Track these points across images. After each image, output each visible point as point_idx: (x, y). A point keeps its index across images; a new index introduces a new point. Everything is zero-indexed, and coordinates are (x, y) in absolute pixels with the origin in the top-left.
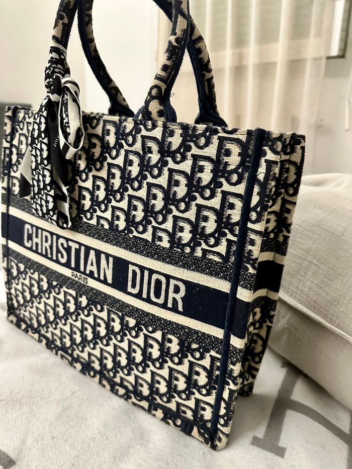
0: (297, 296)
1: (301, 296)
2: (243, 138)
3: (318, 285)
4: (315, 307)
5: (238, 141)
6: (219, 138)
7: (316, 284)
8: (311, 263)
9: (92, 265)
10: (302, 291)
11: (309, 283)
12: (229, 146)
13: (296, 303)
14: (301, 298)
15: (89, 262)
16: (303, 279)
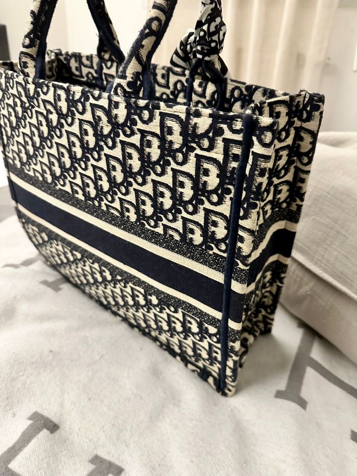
0: (322, 265)
1: (326, 265)
3: (345, 256)
4: (340, 277)
7: (343, 255)
8: (339, 232)
10: (328, 260)
11: (335, 253)
13: (321, 272)
14: (326, 267)
16: (329, 248)
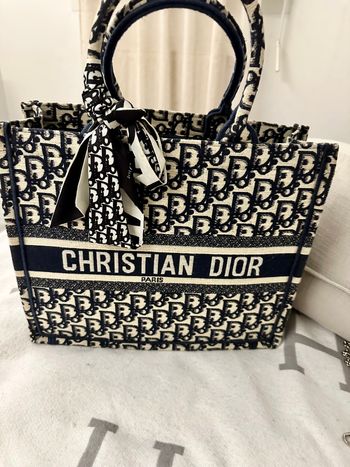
2: (315, 151)
5: (312, 153)
6: (300, 152)
9: (169, 266)
12: (306, 157)
15: (165, 265)
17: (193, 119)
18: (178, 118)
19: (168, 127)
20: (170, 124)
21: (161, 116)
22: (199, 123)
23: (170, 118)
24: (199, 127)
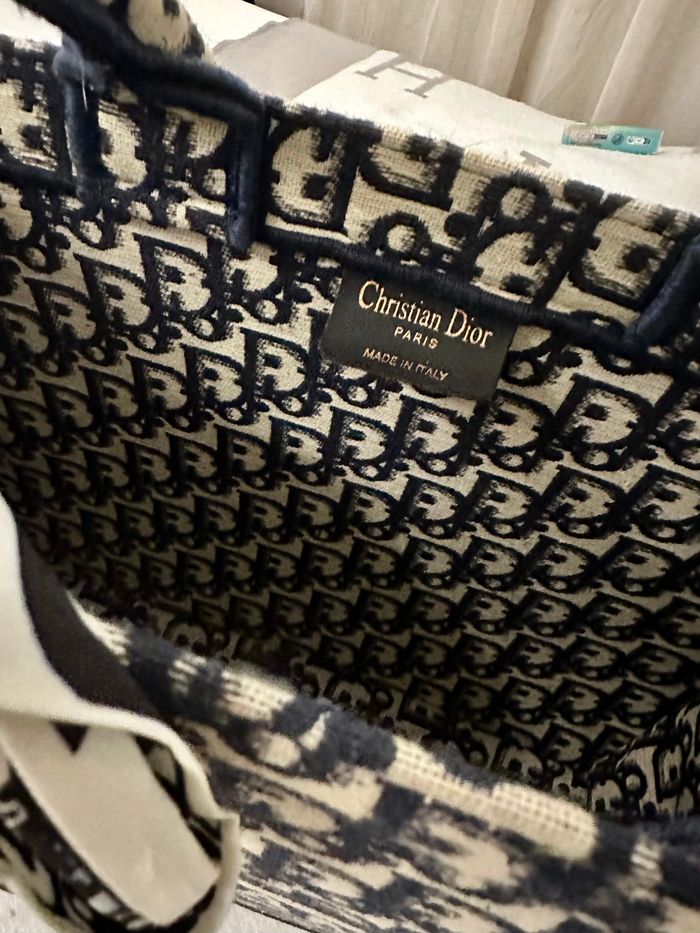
17: (604, 230)
18: (512, 204)
19: (441, 238)
20: (454, 225)
21: (412, 172)
22: (635, 259)
23: (463, 196)
24: (627, 280)
